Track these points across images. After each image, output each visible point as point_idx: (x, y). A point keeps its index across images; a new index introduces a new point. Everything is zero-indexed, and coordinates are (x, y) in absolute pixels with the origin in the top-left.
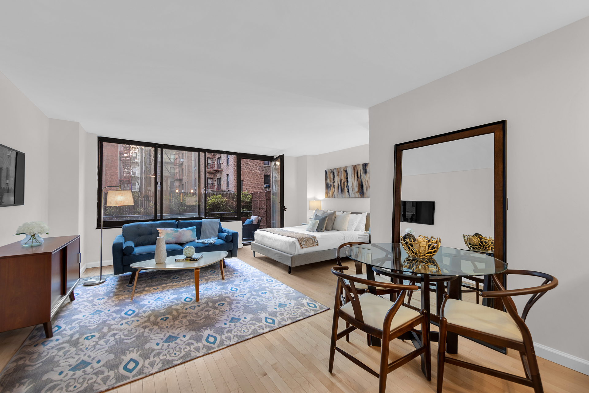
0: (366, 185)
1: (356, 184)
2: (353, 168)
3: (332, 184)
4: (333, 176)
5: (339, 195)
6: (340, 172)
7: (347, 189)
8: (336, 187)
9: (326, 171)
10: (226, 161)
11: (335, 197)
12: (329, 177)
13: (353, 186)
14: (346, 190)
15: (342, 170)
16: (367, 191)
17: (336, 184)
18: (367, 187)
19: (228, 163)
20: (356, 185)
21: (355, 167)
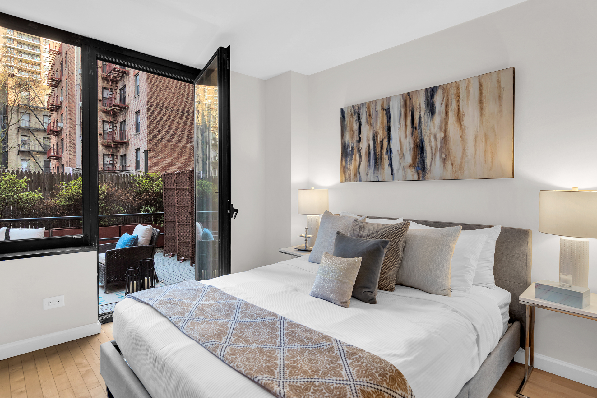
0: (431, 148)
1: (408, 143)
2: (402, 103)
3: (355, 146)
4: (358, 123)
5: (369, 174)
6: (373, 113)
7: (387, 158)
8: (363, 152)
9: (342, 110)
10: (134, 127)
11: (360, 181)
12: (348, 128)
13: (401, 149)
14: (386, 162)
15: (379, 108)
16: (433, 163)
17: (364, 146)
18: (434, 152)
19: (137, 130)
20: (408, 147)
21: (407, 98)
